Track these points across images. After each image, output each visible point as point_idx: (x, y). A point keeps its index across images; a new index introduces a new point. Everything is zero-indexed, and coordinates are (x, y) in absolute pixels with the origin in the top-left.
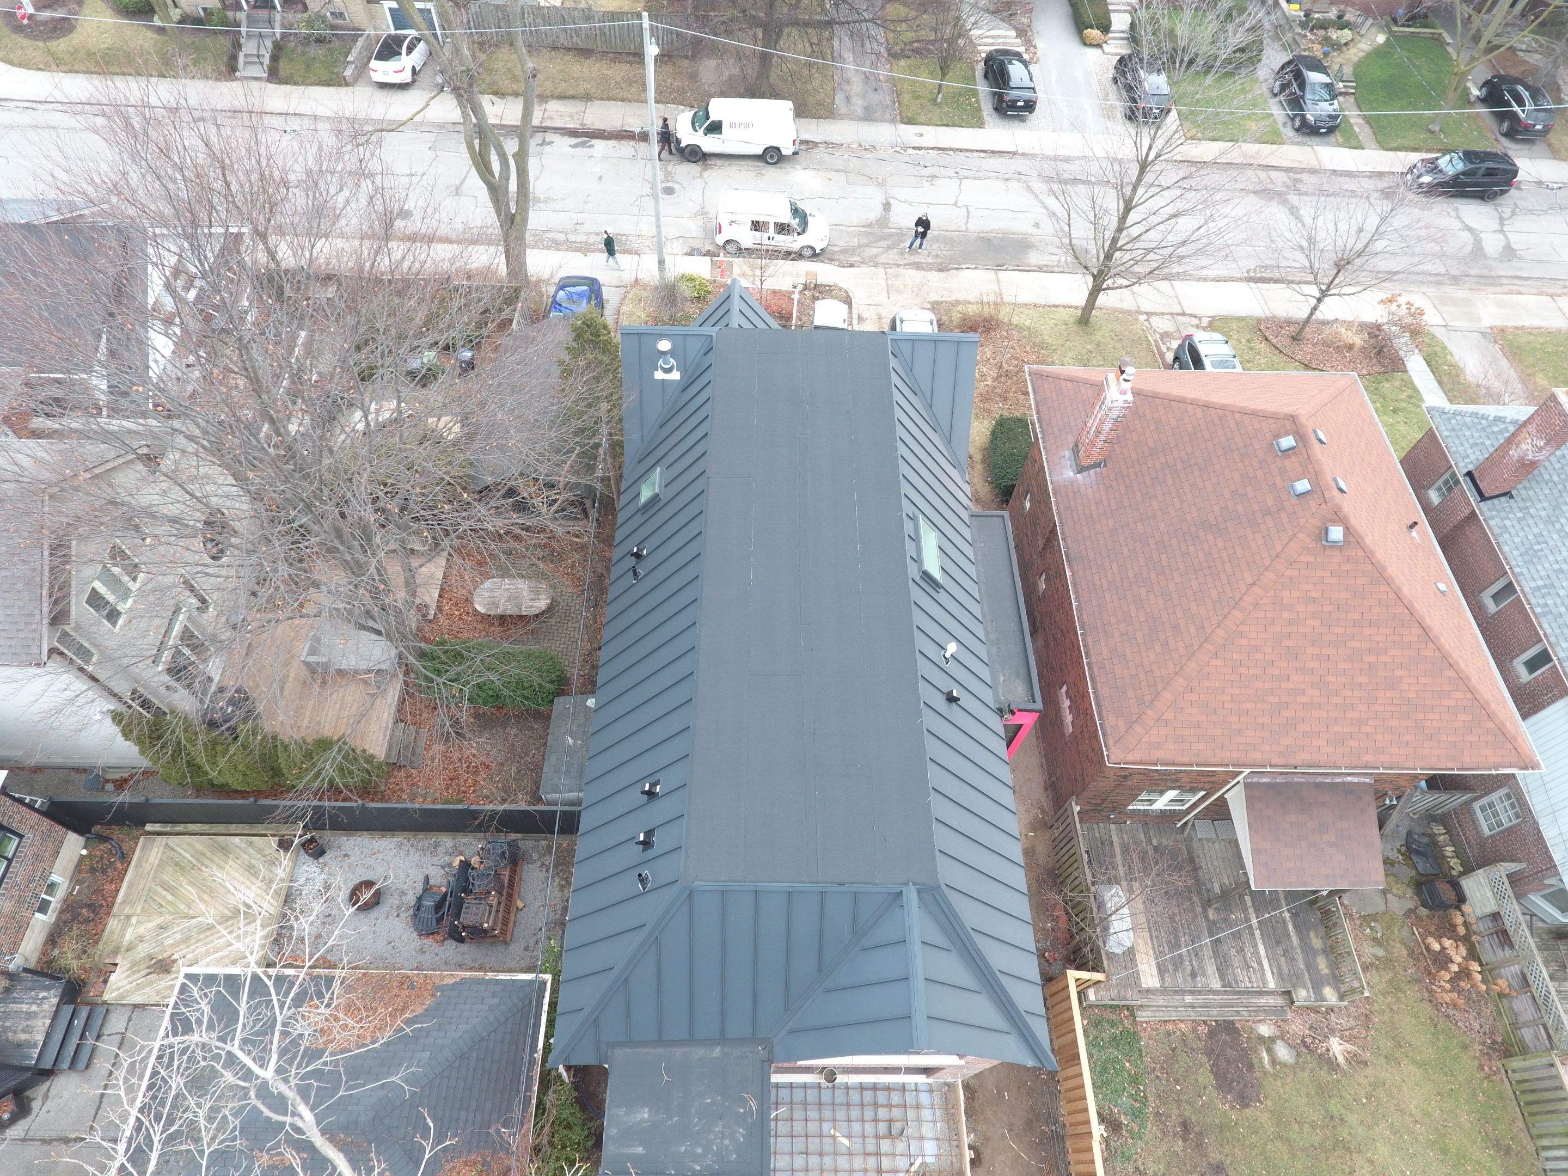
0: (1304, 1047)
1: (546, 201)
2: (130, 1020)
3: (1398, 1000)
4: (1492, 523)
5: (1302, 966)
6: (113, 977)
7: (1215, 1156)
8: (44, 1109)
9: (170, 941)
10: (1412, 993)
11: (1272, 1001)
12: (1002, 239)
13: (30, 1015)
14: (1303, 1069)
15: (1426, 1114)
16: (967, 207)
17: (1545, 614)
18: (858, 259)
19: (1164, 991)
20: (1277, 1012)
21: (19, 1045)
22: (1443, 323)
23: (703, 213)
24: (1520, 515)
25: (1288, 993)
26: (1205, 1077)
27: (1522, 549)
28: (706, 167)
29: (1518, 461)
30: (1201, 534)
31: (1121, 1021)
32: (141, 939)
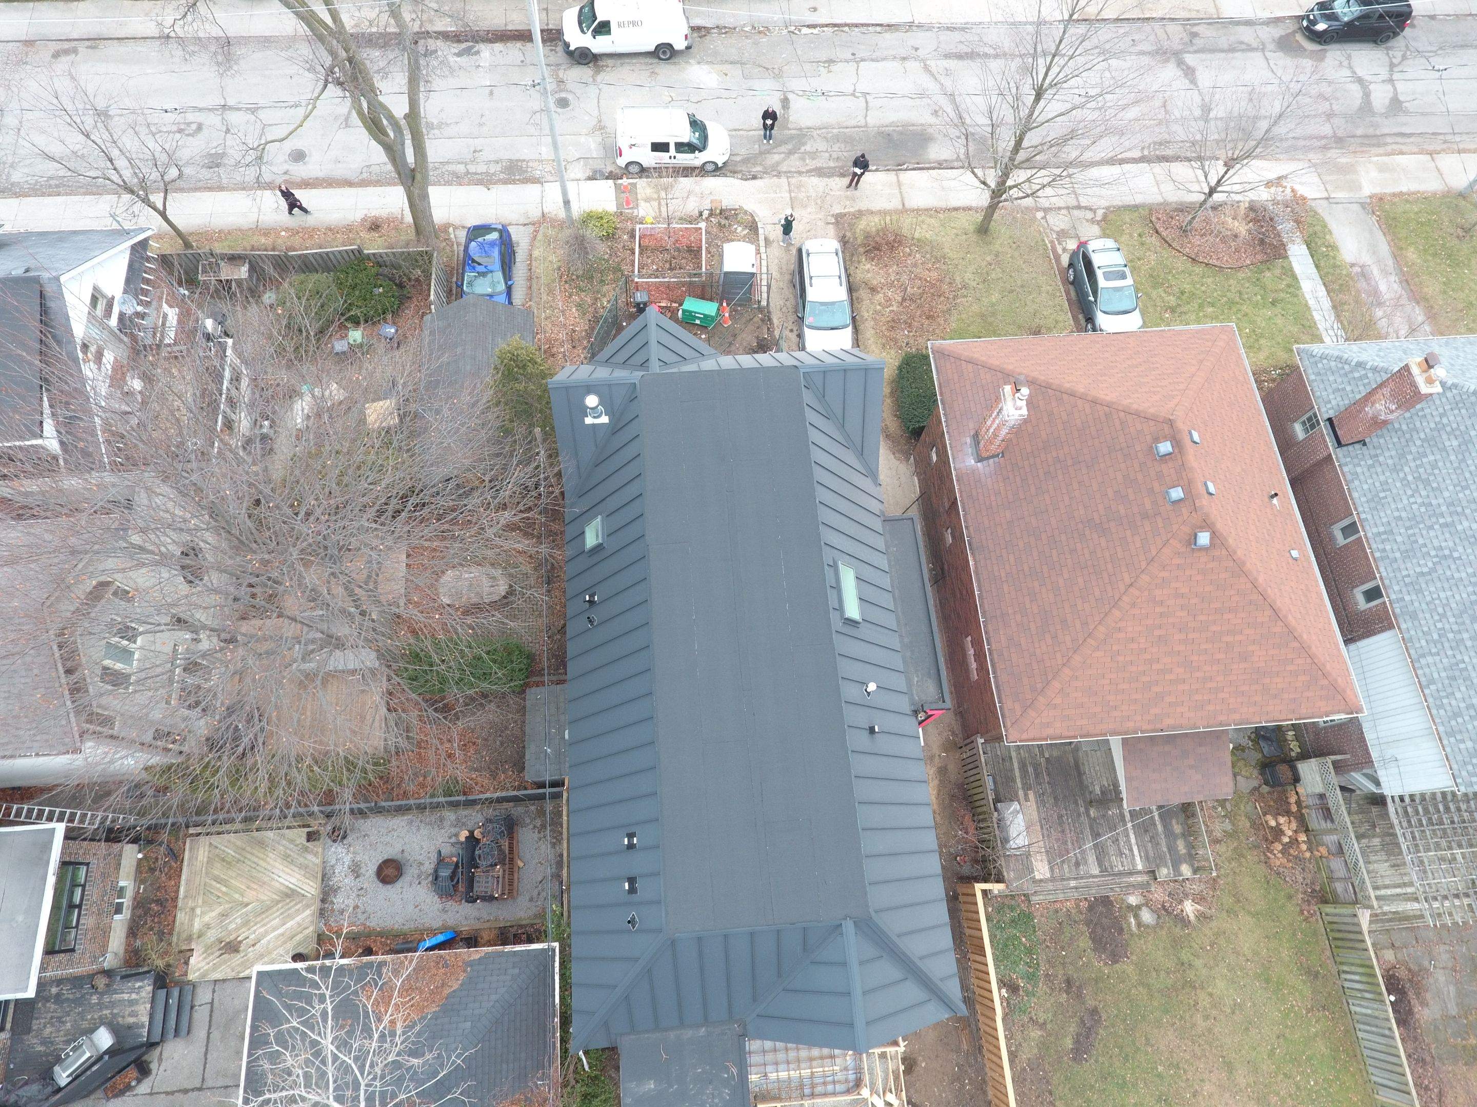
0: (1163, 911)
1: (439, 127)
2: (214, 991)
3: (1241, 865)
4: (1346, 469)
5: (1165, 849)
6: (192, 961)
7: (1091, 1003)
8: (162, 1068)
9: (233, 926)
10: (1251, 857)
11: (1139, 879)
12: (901, 133)
13: (132, 1003)
14: (1162, 928)
15: (1256, 953)
16: (865, 94)
17: (1382, 558)
18: (759, 168)
19: (1053, 879)
20: (1144, 886)
21: (130, 1027)
22: (1325, 195)
23: (600, 127)
24: (1370, 462)
25: (1153, 872)
26: (1085, 942)
27: (1369, 496)
28: (598, 70)
29: (1372, 419)
30: (1087, 532)
31: (1019, 905)
32: (208, 926)
